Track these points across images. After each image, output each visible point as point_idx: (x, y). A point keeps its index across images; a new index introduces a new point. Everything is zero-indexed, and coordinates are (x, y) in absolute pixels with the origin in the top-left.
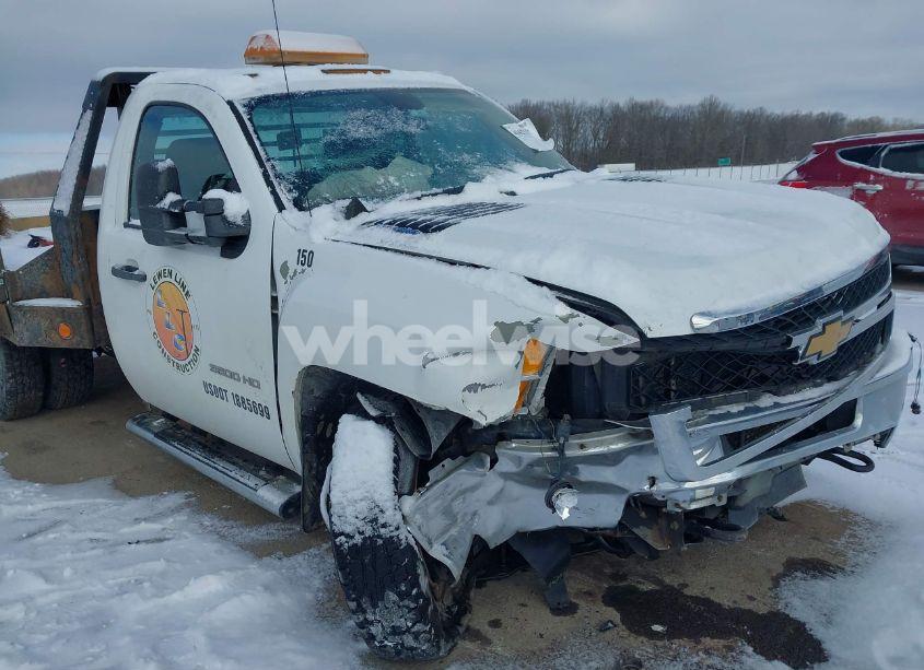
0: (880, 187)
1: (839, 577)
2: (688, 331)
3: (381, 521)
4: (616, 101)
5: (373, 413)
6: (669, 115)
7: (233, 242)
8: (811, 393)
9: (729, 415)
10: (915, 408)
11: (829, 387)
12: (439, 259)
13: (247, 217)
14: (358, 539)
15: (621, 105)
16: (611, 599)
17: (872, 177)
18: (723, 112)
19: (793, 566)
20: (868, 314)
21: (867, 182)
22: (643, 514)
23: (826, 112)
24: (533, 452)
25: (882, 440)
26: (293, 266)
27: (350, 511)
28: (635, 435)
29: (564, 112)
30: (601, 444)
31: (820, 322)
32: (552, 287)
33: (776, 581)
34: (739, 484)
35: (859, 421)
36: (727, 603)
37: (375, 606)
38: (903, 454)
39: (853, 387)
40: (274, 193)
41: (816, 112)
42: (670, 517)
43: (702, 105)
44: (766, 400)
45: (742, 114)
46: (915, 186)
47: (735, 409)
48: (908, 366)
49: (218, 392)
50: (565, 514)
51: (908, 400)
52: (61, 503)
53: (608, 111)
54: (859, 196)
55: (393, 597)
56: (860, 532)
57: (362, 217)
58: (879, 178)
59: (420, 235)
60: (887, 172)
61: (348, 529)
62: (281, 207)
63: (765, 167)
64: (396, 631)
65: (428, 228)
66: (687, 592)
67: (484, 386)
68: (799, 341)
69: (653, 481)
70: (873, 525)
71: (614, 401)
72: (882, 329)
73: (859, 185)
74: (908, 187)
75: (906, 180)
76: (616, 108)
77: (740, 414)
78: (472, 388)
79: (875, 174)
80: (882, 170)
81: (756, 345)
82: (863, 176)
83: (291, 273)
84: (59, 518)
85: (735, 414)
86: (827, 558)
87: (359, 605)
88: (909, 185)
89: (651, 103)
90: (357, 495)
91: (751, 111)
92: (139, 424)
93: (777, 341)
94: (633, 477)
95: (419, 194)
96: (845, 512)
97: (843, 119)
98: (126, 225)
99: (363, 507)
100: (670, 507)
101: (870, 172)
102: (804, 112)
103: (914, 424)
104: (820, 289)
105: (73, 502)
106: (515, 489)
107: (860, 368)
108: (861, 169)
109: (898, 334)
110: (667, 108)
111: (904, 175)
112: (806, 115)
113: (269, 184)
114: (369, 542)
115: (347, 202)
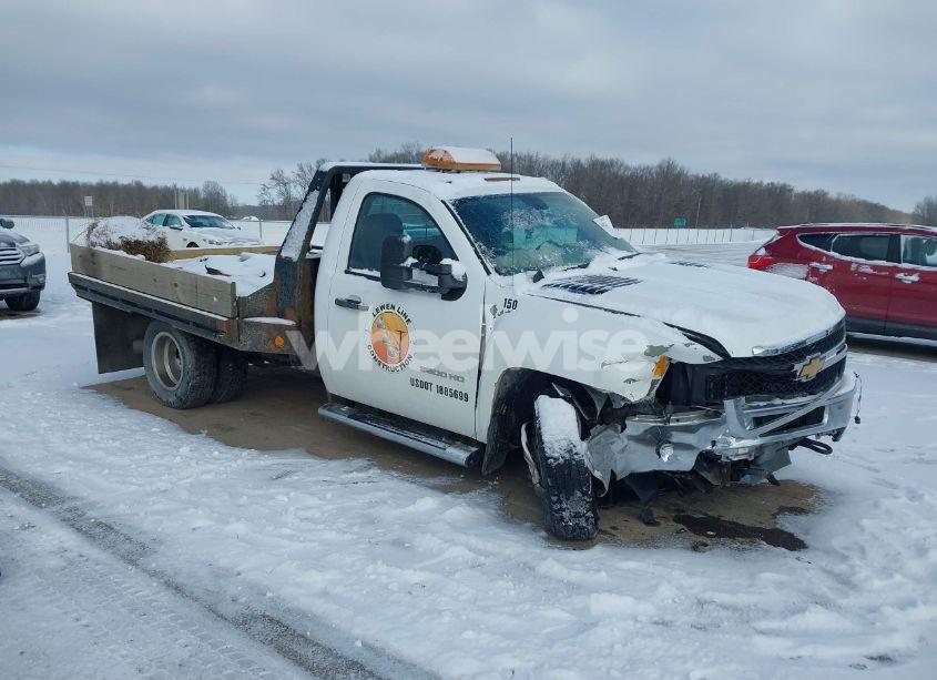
0: (830, 267)
1: (810, 515)
2: (751, 355)
3: (575, 451)
4: (577, 157)
5: (561, 394)
6: (628, 173)
7: (453, 290)
8: (800, 400)
9: (758, 407)
10: (857, 420)
11: (810, 398)
12: (606, 310)
13: (465, 276)
14: (561, 460)
15: (583, 161)
16: (678, 520)
17: (824, 259)
18: (680, 174)
19: (782, 510)
20: (831, 357)
21: (820, 262)
22: (705, 465)
23: (776, 182)
24: (651, 422)
25: (837, 435)
26: (500, 307)
27: (556, 445)
28: (707, 415)
29: (527, 163)
30: (689, 419)
31: (808, 357)
32: (679, 328)
33: (774, 516)
34: (761, 448)
35: (826, 420)
36: (746, 524)
37: (568, 499)
38: (848, 458)
39: (822, 399)
40: (482, 263)
41: (766, 181)
42: (723, 466)
43: (660, 166)
44: (778, 401)
45: (697, 178)
46: (858, 267)
47: (761, 404)
48: (853, 391)
49: (425, 385)
50: (665, 459)
51: (853, 415)
52: (283, 461)
53: (569, 166)
54: (814, 272)
55: (579, 494)
56: (823, 496)
57: (542, 282)
58: (830, 260)
59: (588, 295)
60: (837, 255)
61: (556, 455)
62: (489, 273)
63: (720, 231)
64: (577, 515)
65: (592, 292)
66: (723, 519)
67: (634, 381)
68: (798, 367)
69: (714, 443)
70: (829, 492)
71: (697, 395)
72: (838, 368)
73: (814, 264)
74: (852, 269)
75: (851, 262)
76: (578, 164)
77: (765, 406)
78: (629, 381)
79: (827, 256)
80: (832, 253)
81: (775, 367)
82: (818, 257)
83: (499, 312)
84: (289, 469)
85: (762, 407)
86: (803, 506)
87: (559, 499)
88: (853, 267)
89: (612, 162)
90: (561, 437)
91: (707, 175)
92: (329, 410)
93: (785, 367)
94: (702, 441)
95: (566, 267)
96: (813, 487)
97: (791, 190)
98: (347, 272)
99: (564, 444)
100: (723, 459)
101: (824, 254)
102: (755, 180)
103: (856, 428)
104: (804, 342)
105: (289, 461)
106: (633, 445)
107: (826, 389)
108: (816, 251)
109: (848, 372)
110: (627, 168)
111: (849, 258)
112: (757, 184)
113: (479, 257)
114: (568, 463)
115: (535, 272)
